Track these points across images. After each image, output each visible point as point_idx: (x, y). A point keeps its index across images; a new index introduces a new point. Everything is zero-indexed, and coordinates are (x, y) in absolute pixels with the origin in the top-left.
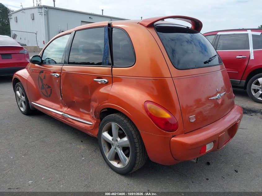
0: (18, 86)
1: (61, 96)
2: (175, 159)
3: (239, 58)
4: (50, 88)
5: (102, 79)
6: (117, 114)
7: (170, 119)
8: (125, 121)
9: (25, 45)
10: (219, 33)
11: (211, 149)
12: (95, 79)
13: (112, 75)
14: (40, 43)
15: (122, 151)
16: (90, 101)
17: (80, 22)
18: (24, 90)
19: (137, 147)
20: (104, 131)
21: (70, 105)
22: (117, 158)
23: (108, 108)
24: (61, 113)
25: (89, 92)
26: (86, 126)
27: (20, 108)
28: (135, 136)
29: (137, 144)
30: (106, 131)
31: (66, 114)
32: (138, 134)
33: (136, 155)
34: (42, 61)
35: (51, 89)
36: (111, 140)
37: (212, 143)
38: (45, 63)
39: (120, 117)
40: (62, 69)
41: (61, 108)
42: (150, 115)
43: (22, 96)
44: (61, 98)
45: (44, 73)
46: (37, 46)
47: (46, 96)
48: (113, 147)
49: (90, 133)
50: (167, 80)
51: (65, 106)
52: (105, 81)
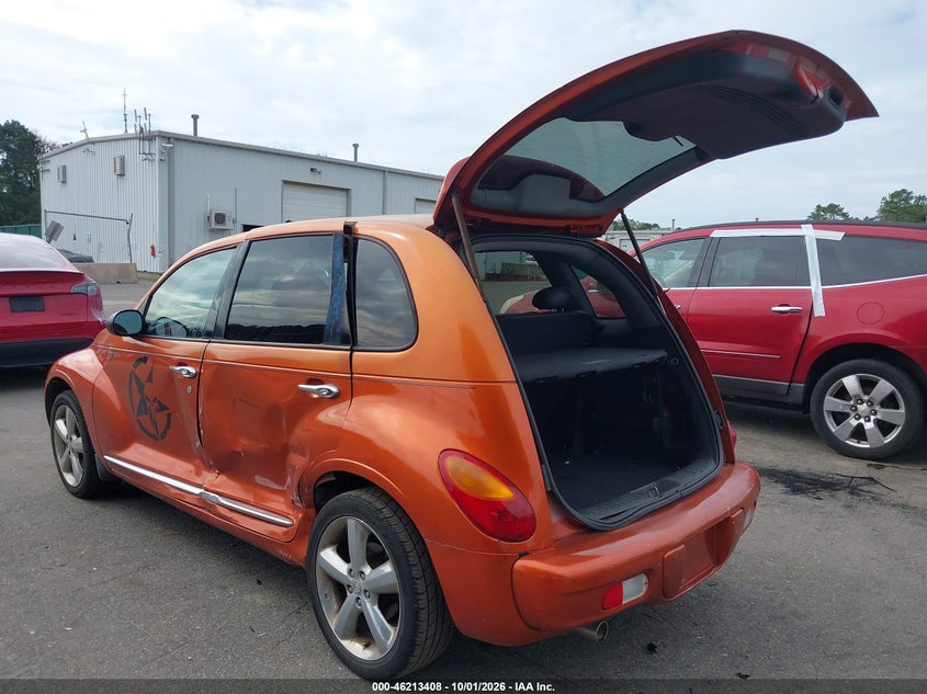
0: (63, 402)
1: (197, 436)
2: (530, 626)
3: (781, 312)
4: (166, 412)
5: (323, 384)
6: (365, 490)
7: (509, 501)
8: (387, 512)
9: (90, 260)
10: (716, 234)
11: (641, 594)
12: (301, 386)
13: (352, 374)
14: (138, 252)
15: (376, 607)
16: (285, 450)
17: (280, 183)
18: (83, 418)
19: (420, 591)
20: (325, 547)
21: (226, 463)
22: (362, 630)
23: (336, 474)
24: (197, 491)
25: (284, 422)
26: (272, 532)
27: (65, 474)
28: (413, 558)
29: (418, 582)
30: (332, 544)
31: (213, 492)
32: (424, 553)
33: (417, 618)
34: (145, 325)
35: (169, 415)
36: (346, 573)
37: (644, 579)
38: (154, 332)
39: (371, 500)
40: (204, 354)
41: (198, 474)
42: (457, 494)
43: (74, 437)
44: (198, 443)
45: (149, 363)
46: (128, 261)
47: (151, 435)
48: (351, 597)
49: (282, 553)
50: (505, 390)
51: (209, 468)
52: (330, 392)
